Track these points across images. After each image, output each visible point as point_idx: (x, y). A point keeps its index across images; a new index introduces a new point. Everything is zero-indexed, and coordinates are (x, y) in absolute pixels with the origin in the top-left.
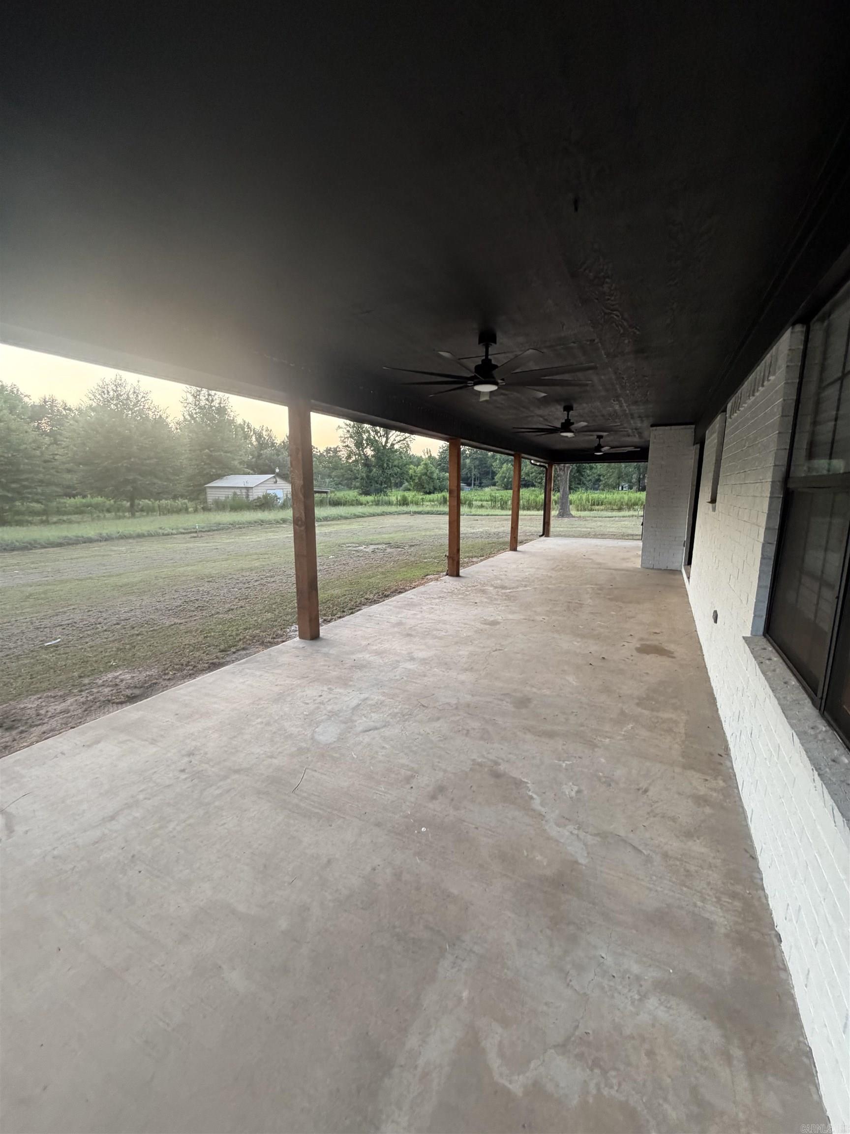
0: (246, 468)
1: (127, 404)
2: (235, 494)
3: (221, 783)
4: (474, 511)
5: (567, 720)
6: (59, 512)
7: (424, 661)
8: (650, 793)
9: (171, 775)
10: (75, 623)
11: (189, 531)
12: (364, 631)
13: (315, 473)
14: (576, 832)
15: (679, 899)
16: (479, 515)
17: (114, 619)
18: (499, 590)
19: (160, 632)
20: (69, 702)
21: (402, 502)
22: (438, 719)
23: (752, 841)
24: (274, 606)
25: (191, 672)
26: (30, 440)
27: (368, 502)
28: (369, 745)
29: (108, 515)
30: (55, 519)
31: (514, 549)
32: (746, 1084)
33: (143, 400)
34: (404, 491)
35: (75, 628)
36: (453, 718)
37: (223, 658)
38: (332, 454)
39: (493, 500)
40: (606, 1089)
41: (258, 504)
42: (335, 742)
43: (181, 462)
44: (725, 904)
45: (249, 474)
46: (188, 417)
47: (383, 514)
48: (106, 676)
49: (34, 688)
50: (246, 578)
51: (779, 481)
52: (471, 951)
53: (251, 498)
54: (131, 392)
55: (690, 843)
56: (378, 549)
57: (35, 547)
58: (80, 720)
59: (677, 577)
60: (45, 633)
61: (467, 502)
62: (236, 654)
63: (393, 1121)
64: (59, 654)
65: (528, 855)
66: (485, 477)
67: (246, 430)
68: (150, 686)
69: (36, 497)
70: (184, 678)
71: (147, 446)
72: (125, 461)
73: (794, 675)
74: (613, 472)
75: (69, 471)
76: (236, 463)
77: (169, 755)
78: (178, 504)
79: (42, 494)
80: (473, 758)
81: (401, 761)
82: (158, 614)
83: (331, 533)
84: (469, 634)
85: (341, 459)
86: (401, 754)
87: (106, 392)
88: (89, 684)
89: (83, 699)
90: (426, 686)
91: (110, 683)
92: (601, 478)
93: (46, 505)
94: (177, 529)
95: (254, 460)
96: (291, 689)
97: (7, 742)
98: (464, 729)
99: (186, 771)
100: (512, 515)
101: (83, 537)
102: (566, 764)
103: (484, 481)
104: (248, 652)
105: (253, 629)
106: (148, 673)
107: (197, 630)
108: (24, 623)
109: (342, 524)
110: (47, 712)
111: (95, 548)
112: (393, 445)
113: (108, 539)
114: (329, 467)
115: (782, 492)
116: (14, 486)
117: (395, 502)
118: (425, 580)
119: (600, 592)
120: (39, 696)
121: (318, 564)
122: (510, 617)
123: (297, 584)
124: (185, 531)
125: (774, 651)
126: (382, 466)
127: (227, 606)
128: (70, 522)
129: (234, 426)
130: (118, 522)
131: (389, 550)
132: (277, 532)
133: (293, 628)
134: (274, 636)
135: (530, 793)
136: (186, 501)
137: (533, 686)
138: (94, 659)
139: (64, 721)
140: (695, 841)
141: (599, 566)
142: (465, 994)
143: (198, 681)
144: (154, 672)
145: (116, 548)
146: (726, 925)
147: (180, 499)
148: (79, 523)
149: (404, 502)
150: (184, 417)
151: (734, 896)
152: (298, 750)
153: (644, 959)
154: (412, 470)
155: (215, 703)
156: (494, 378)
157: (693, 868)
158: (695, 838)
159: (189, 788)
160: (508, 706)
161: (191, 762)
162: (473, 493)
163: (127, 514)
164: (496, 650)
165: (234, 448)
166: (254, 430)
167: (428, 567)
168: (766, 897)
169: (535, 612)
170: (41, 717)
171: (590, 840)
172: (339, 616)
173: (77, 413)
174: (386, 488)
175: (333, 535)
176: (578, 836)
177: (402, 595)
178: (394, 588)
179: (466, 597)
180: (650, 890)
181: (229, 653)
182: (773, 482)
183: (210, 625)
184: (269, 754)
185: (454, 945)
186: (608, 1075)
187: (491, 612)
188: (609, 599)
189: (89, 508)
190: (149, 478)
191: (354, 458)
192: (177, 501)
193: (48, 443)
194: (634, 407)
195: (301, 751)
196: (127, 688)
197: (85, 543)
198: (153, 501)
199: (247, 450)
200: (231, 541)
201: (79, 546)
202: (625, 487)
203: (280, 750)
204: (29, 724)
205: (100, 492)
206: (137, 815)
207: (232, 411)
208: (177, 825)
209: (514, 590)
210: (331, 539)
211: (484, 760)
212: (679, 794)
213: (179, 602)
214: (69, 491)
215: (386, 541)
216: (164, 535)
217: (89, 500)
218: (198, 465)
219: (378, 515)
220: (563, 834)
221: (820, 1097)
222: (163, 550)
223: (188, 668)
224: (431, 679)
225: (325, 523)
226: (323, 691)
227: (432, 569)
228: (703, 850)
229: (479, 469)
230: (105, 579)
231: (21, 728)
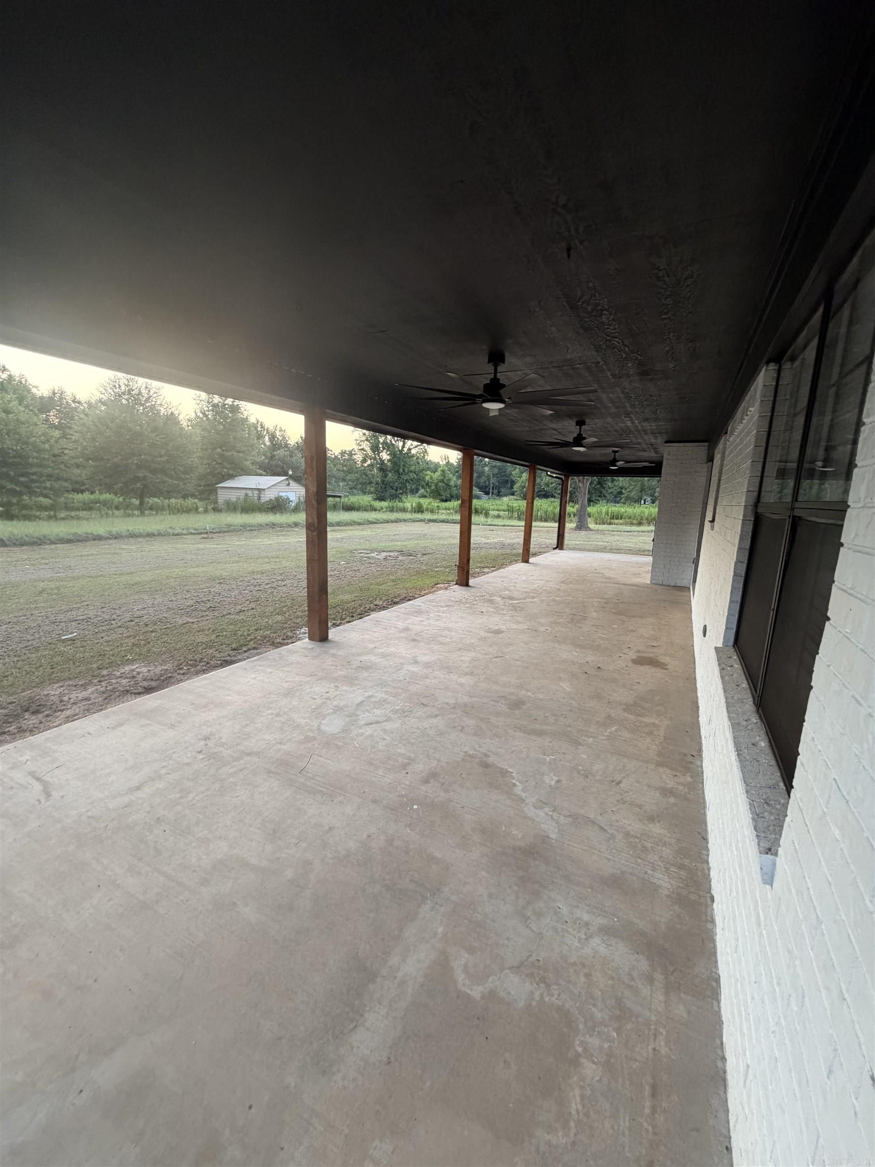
0: (258, 469)
1: (139, 399)
2: (246, 495)
3: (235, 763)
4: (490, 521)
5: (556, 720)
6: (67, 508)
7: (427, 665)
8: (622, 785)
9: (189, 755)
10: (90, 618)
11: (200, 531)
12: (372, 635)
13: (329, 476)
14: (550, 813)
15: (633, 868)
16: (495, 526)
17: (128, 616)
18: (507, 600)
19: (173, 630)
20: (90, 691)
21: (417, 510)
22: (436, 716)
23: (706, 826)
24: (284, 609)
25: (204, 668)
26: (40, 433)
27: (382, 508)
28: (371, 736)
29: (116, 512)
30: (63, 515)
31: (526, 560)
32: (662, 998)
33: (155, 395)
34: (420, 497)
35: (89, 623)
36: (450, 716)
37: (234, 656)
38: (346, 457)
39: (510, 510)
40: (548, 997)
41: (270, 506)
42: (339, 732)
43: (192, 461)
44: (672, 873)
45: (261, 475)
46: (201, 416)
47: (397, 521)
48: (124, 668)
49: (55, 677)
50: (257, 581)
51: (751, 505)
52: (448, 899)
53: (263, 500)
54: (144, 387)
55: (651, 826)
56: (389, 556)
57: (45, 543)
58: (101, 708)
59: (685, 594)
60: (60, 627)
61: (484, 512)
62: (248, 653)
63: (374, 1012)
64: (77, 647)
65: (506, 830)
66: (503, 487)
67: (259, 429)
68: (166, 679)
69: (44, 492)
70: (198, 673)
71: (158, 443)
72: (136, 458)
73: (747, 679)
74: (636, 486)
75: (78, 466)
76: (248, 463)
77: (187, 738)
78: (188, 504)
79: (51, 489)
80: (464, 750)
81: (399, 750)
82: (170, 613)
83: (342, 539)
84: (472, 641)
85: (356, 463)
86: (400, 745)
87: (117, 386)
88: (108, 675)
89: (103, 689)
90: (427, 687)
91: (128, 675)
92: (623, 491)
93: (55, 501)
94: (188, 529)
95: (267, 461)
96: (300, 685)
97: (34, 724)
98: (459, 726)
99: (204, 752)
100: (525, 527)
101: (92, 534)
102: (550, 758)
103: (503, 490)
104: (258, 651)
105: (264, 630)
106: (163, 668)
107: (209, 629)
108: (40, 617)
109: (355, 530)
110: (70, 699)
111: (105, 546)
112: (410, 449)
113: (117, 537)
114: (343, 471)
115: (753, 516)
116: (22, 479)
117: (409, 509)
118: (435, 589)
119: (605, 605)
120: (61, 684)
121: (329, 569)
122: (515, 626)
123: (308, 587)
124: (196, 532)
125: (738, 660)
126: (398, 471)
127: (239, 607)
128: (78, 518)
129: (247, 425)
130: (127, 519)
131: (400, 558)
132: (289, 536)
133: (302, 631)
134: (285, 637)
135: (514, 781)
136: (196, 500)
137: (527, 691)
138: (111, 653)
139: (86, 708)
140: (655, 824)
141: (608, 581)
142: (440, 930)
143: (213, 675)
144: (168, 666)
145: (125, 547)
146: (669, 889)
147: (189, 498)
148: (87, 519)
149: (419, 509)
150: (196, 414)
151: (681, 867)
152: (305, 738)
153: (595, 910)
154: (428, 476)
155: (228, 695)
156: (501, 397)
157: (649, 845)
158: (656, 822)
159: (205, 766)
160: (502, 707)
161: (207, 745)
162: (490, 502)
163: (136, 512)
164: (497, 657)
165: (246, 448)
166: (267, 430)
167: (438, 576)
168: (709, 869)
169: (539, 622)
170: (65, 703)
171: (562, 820)
172: (348, 620)
173: (86, 405)
174: (401, 494)
175: (345, 540)
176: (552, 816)
177: (410, 602)
178: (404, 595)
179: (473, 607)
180: (609, 860)
181: (240, 651)
182: (745, 506)
183: (222, 625)
184: (278, 741)
185: (434, 894)
186: (551, 988)
187: (496, 622)
188: (614, 613)
189: (98, 505)
190: (160, 476)
191: (369, 462)
192: (187, 500)
193: (58, 436)
194: (645, 424)
195: (308, 739)
196: (144, 680)
197: (95, 540)
198: (163, 500)
199: (259, 450)
200: (241, 543)
201: (88, 543)
202: (647, 501)
203: (288, 738)
204: (53, 709)
205: (109, 488)
206: (160, 786)
207: (245, 410)
208: (196, 796)
209: (522, 601)
210: (343, 545)
211: (476, 753)
212: (649, 786)
213: (190, 602)
214: (77, 486)
215: (398, 548)
216: (174, 535)
217: (96, 496)
218: (209, 464)
219: (392, 522)
220: (541, 815)
221: (719, 1008)
222: (174, 550)
223: (201, 664)
224: (433, 681)
225: (338, 528)
226: (330, 688)
227: (443, 578)
228: (662, 831)
229: (497, 477)
230: (116, 577)
231: (47, 713)
